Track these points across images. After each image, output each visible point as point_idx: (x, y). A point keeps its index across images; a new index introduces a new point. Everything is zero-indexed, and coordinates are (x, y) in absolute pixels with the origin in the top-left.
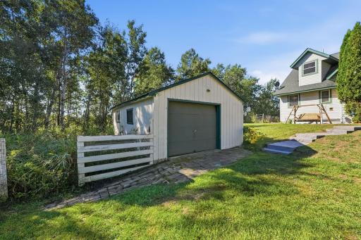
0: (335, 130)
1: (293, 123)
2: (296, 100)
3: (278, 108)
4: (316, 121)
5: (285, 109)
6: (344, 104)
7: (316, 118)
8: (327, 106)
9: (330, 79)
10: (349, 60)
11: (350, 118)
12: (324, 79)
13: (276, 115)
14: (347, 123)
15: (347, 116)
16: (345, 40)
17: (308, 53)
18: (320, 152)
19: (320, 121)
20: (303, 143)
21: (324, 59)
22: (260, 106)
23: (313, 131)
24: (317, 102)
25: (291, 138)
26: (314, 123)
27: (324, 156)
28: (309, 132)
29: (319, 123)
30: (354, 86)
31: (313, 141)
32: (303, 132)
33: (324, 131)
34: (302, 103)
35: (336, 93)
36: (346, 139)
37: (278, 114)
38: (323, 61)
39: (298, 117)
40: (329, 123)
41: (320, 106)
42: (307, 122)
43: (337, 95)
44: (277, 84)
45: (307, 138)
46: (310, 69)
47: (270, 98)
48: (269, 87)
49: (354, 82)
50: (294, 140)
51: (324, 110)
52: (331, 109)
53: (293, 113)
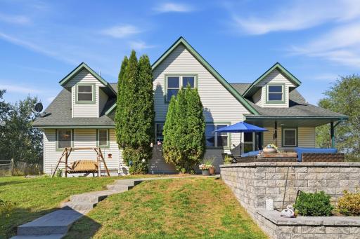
0: (116, 186)
1: (64, 175)
2: (68, 139)
3: (40, 150)
4: (93, 172)
5: (51, 151)
6: (122, 151)
7: (93, 168)
8: (105, 152)
9: (109, 115)
10: (127, 95)
11: (127, 168)
12: (102, 114)
13: (37, 162)
14: (124, 175)
15: (124, 166)
16: (123, 68)
17: (83, 71)
18: (105, 224)
19: (97, 172)
20: (81, 212)
21: (102, 85)
22: (7, 143)
23: (92, 189)
24: (94, 144)
25: (62, 205)
26: (91, 175)
27: (110, 230)
28: (87, 191)
29: (96, 175)
30: (131, 128)
31: (95, 205)
32: (80, 192)
33: (105, 188)
34: (76, 144)
35: (113, 135)
36: (128, 197)
37: (40, 160)
38: (100, 88)
39: (71, 166)
40: (106, 174)
41: (98, 151)
42: (83, 174)
43: (116, 137)
44: (39, 107)
45: (85, 203)
46: (85, 95)
47: (25, 130)
48: (23, 111)
49: (131, 123)
50: (67, 208)
51: (102, 156)
52: (110, 155)
53: (64, 159)
